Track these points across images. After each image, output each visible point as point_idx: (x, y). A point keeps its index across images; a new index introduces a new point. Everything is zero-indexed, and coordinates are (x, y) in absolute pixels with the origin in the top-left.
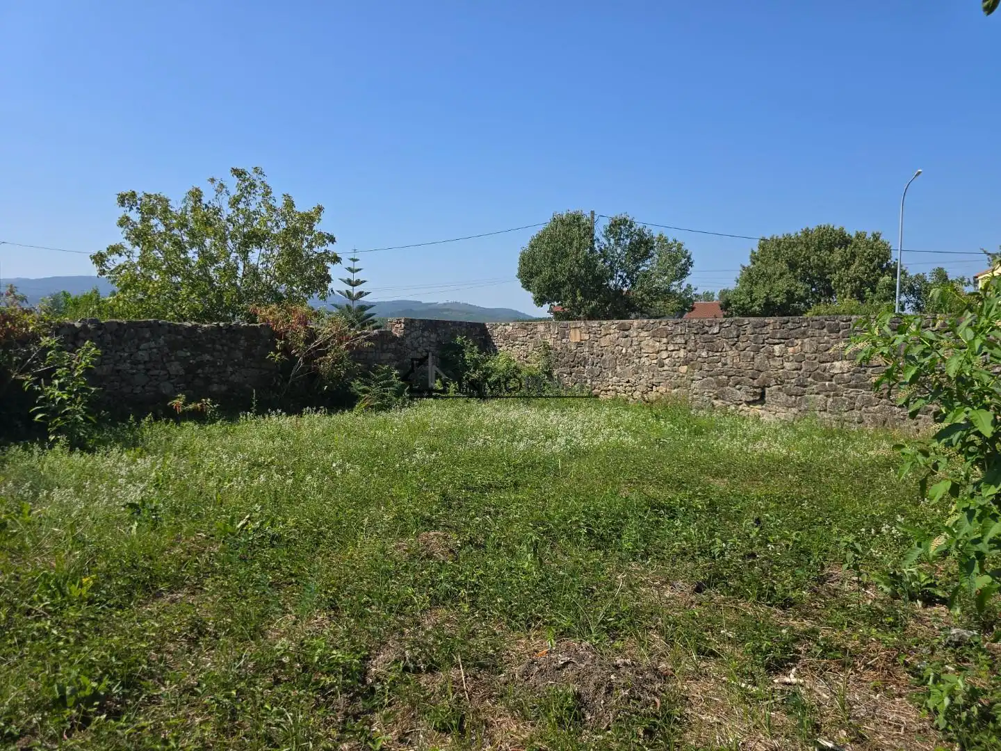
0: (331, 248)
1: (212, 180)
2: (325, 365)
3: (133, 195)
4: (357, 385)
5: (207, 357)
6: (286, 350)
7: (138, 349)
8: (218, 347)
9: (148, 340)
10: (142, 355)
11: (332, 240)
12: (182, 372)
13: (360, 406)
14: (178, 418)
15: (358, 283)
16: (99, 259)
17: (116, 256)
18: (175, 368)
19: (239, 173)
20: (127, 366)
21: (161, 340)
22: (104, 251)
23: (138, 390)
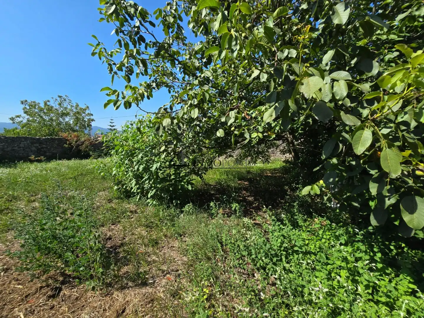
0: (92, 117)
1: (52, 98)
2: (83, 148)
3: (26, 101)
4: (91, 153)
5: (45, 146)
6: (70, 144)
7: (20, 144)
8: (48, 143)
9: (24, 141)
10: (22, 145)
11: (92, 115)
12: (36, 150)
13: (92, 158)
14: (32, 161)
15: (113, 126)
16: (12, 119)
17: (18, 118)
18: (34, 149)
19: (60, 97)
20: (16, 148)
21: (28, 142)
22: (14, 117)
23: (21, 155)
